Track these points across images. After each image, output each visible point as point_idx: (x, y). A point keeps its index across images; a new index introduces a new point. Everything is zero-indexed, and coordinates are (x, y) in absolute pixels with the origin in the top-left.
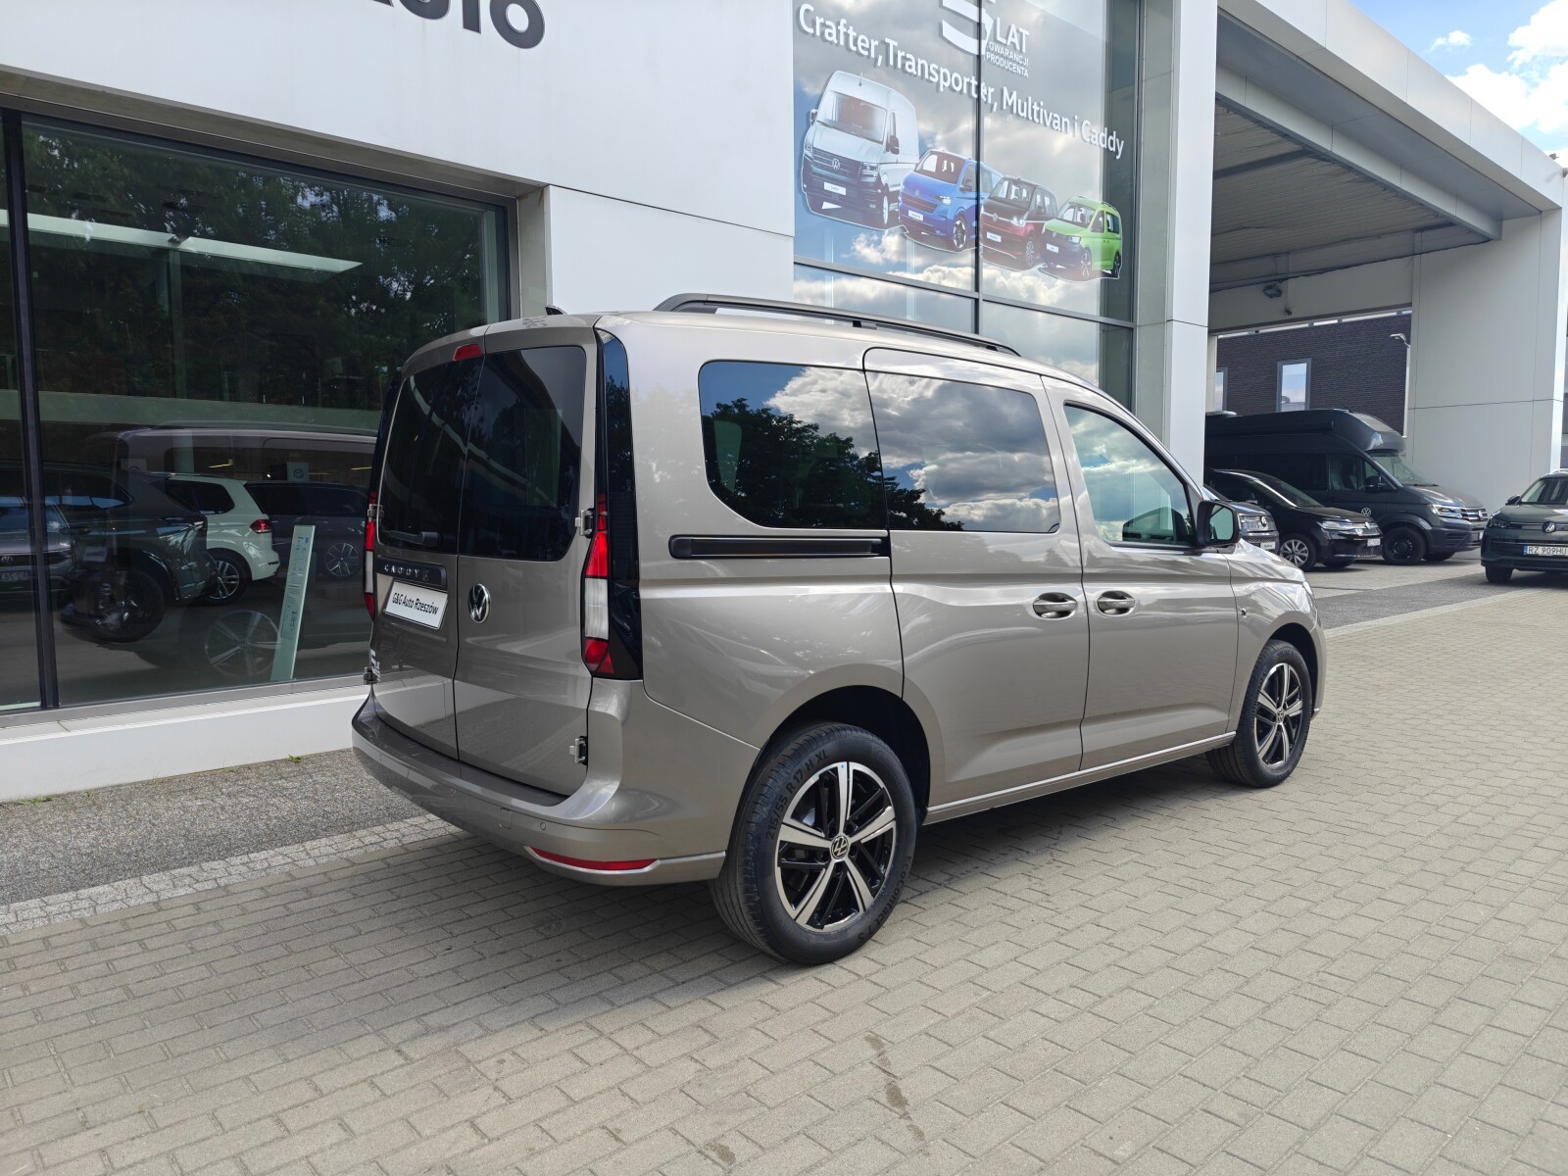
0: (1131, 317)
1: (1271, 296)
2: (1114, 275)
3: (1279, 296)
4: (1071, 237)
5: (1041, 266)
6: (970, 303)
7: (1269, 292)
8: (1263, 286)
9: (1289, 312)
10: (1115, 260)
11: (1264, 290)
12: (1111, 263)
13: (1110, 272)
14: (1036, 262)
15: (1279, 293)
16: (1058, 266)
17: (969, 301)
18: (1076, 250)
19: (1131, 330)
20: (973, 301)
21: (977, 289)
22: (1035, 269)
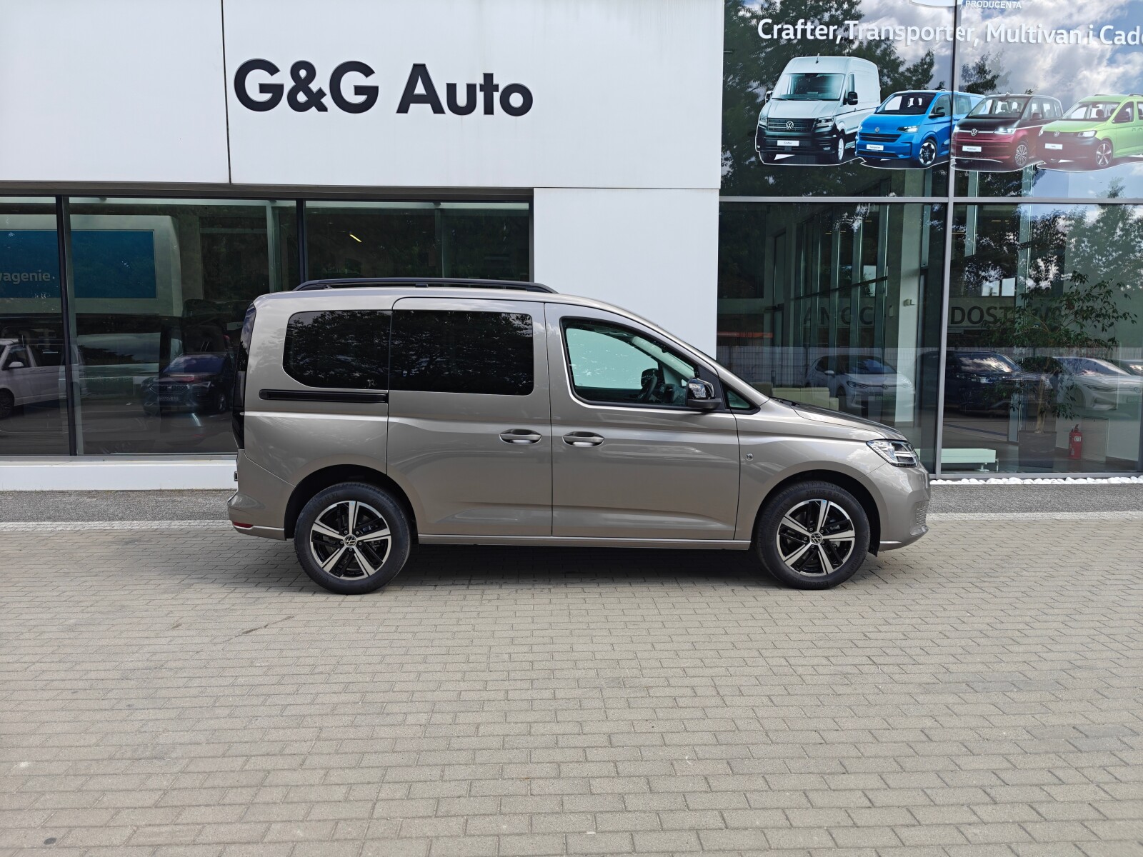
4: (1082, 133)
12: (1141, 147)
13: (1141, 157)
14: (1029, 162)
16: (1061, 161)
18: (1089, 143)
21: (947, 195)
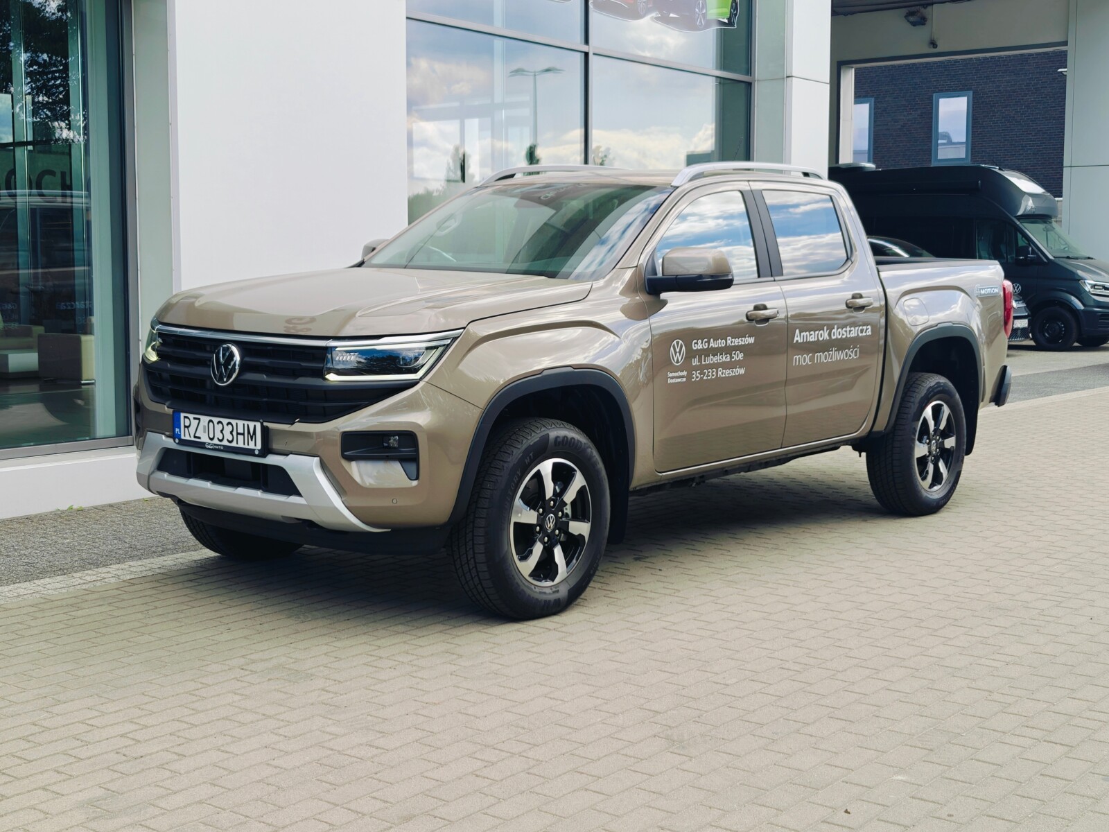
0: (749, 71)
1: (914, 24)
2: (730, 23)
3: (924, 24)
5: (654, 15)
6: (579, 58)
7: (912, 19)
8: (905, 11)
9: (933, 44)
10: (732, 7)
11: (906, 17)
12: (727, 11)
13: (726, 21)
14: (648, 11)
15: (922, 21)
16: (672, 15)
17: (579, 54)
19: (749, 85)
20: (583, 54)
21: (587, 41)
22: (648, 18)
